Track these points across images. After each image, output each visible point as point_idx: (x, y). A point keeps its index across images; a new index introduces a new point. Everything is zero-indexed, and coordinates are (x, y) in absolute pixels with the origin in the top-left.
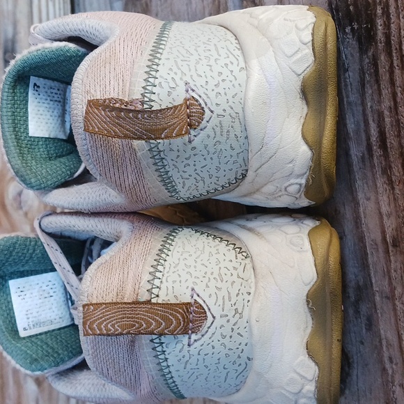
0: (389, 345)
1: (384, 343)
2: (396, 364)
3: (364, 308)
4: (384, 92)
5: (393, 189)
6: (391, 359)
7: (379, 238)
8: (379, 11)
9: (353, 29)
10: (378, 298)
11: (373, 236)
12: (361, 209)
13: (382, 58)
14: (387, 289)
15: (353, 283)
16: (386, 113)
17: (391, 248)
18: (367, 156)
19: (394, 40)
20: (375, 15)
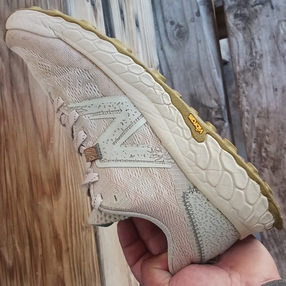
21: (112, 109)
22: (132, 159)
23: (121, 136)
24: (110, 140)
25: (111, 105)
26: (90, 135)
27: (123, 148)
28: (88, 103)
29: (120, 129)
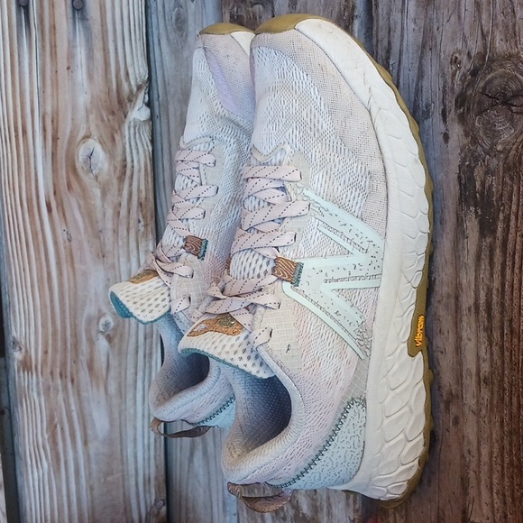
0: (469, 442)
1: (466, 439)
2: (473, 457)
3: (453, 409)
4: (495, 276)
5: (491, 346)
6: (469, 452)
7: (474, 371)
8: (501, 216)
9: (476, 212)
10: (466, 409)
11: (469, 366)
12: (463, 343)
13: (498, 251)
14: (474, 407)
15: (447, 389)
16: (495, 292)
17: (482, 383)
18: (473, 309)
19: (510, 246)
20: (498, 218)
21: (357, 241)
22: (335, 316)
23: (343, 279)
24: (324, 273)
25: (360, 235)
26: (301, 245)
27: (334, 295)
28: (334, 209)
29: (347, 271)
